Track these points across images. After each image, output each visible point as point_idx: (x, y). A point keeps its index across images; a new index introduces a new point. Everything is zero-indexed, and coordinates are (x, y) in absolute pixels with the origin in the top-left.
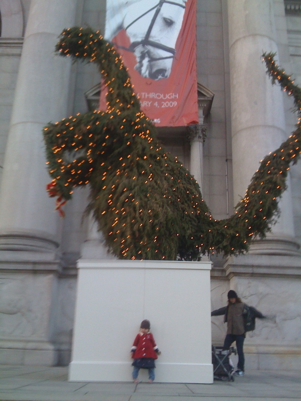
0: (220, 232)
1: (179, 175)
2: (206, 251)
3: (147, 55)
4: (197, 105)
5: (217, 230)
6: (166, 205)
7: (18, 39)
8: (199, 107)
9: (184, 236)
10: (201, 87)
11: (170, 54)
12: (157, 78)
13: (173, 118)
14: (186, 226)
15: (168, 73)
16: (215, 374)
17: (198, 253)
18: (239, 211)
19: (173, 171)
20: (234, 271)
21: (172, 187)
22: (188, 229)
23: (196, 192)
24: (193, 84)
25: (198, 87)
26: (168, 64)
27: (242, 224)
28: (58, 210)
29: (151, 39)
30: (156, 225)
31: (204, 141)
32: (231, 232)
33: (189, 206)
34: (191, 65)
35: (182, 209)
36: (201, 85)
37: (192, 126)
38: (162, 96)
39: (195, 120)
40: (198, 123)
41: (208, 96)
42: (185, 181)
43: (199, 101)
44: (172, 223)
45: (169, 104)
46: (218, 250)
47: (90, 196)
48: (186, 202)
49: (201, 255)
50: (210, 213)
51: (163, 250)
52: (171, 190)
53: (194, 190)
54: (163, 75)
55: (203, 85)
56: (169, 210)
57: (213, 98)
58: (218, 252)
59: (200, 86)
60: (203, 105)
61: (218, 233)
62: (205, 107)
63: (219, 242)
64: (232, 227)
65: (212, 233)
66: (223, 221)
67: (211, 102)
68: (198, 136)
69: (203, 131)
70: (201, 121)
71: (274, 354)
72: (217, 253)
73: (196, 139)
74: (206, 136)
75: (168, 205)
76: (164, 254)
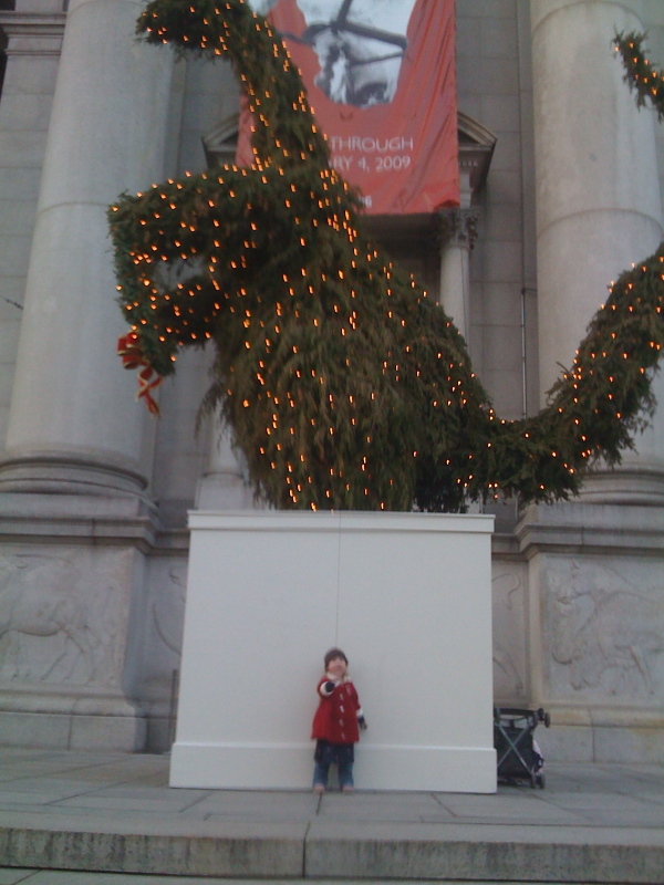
0: (513, 447)
1: (417, 316)
2: (479, 491)
3: (341, 53)
4: (456, 163)
5: (507, 442)
6: (388, 386)
7: (56, 16)
8: (461, 166)
9: (430, 458)
10: (467, 122)
11: (395, 49)
12: (366, 102)
13: (401, 194)
14: (435, 436)
15: (390, 93)
16: (500, 773)
17: (461, 497)
18: (559, 401)
19: (406, 307)
20: (541, 542)
21: (402, 343)
22: (440, 440)
23: (459, 355)
24: (448, 116)
25: (460, 121)
26: (390, 71)
27: (566, 429)
28: (144, 399)
29: (352, 19)
30: (366, 430)
31: (472, 247)
32: (541, 447)
33: (440, 387)
34: (443, 74)
35: (424, 393)
36: (467, 118)
37: (445, 213)
38: (376, 145)
39: (451, 198)
40: (458, 204)
41: (482, 142)
42: (433, 329)
43: (462, 155)
44: (401, 428)
45: (392, 163)
46: (507, 491)
47: (215, 365)
48: (435, 379)
49: (468, 502)
50: (490, 404)
51: (380, 490)
52: (400, 352)
53: (453, 351)
54: (380, 97)
55: (471, 117)
56: (396, 395)
57: (493, 147)
58: (508, 494)
59: (463, 119)
60: (470, 164)
61: (508, 450)
62: (474, 168)
63: (510, 471)
64: (542, 436)
65: (495, 451)
66: (520, 424)
67: (487, 156)
68: (457, 235)
69: (470, 222)
70: (465, 200)
71: (630, 726)
72: (506, 498)
73: (454, 241)
74: (476, 235)
75: (393, 386)
76: (384, 498)
